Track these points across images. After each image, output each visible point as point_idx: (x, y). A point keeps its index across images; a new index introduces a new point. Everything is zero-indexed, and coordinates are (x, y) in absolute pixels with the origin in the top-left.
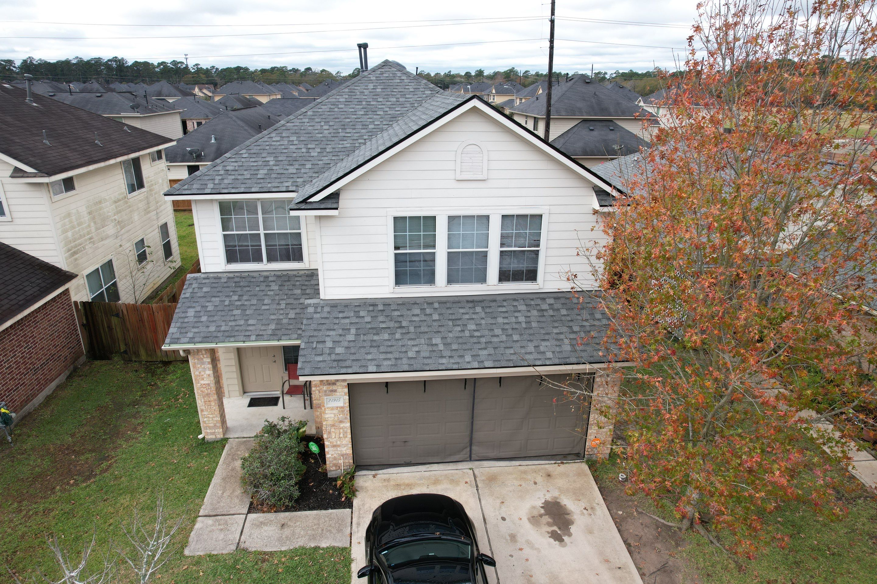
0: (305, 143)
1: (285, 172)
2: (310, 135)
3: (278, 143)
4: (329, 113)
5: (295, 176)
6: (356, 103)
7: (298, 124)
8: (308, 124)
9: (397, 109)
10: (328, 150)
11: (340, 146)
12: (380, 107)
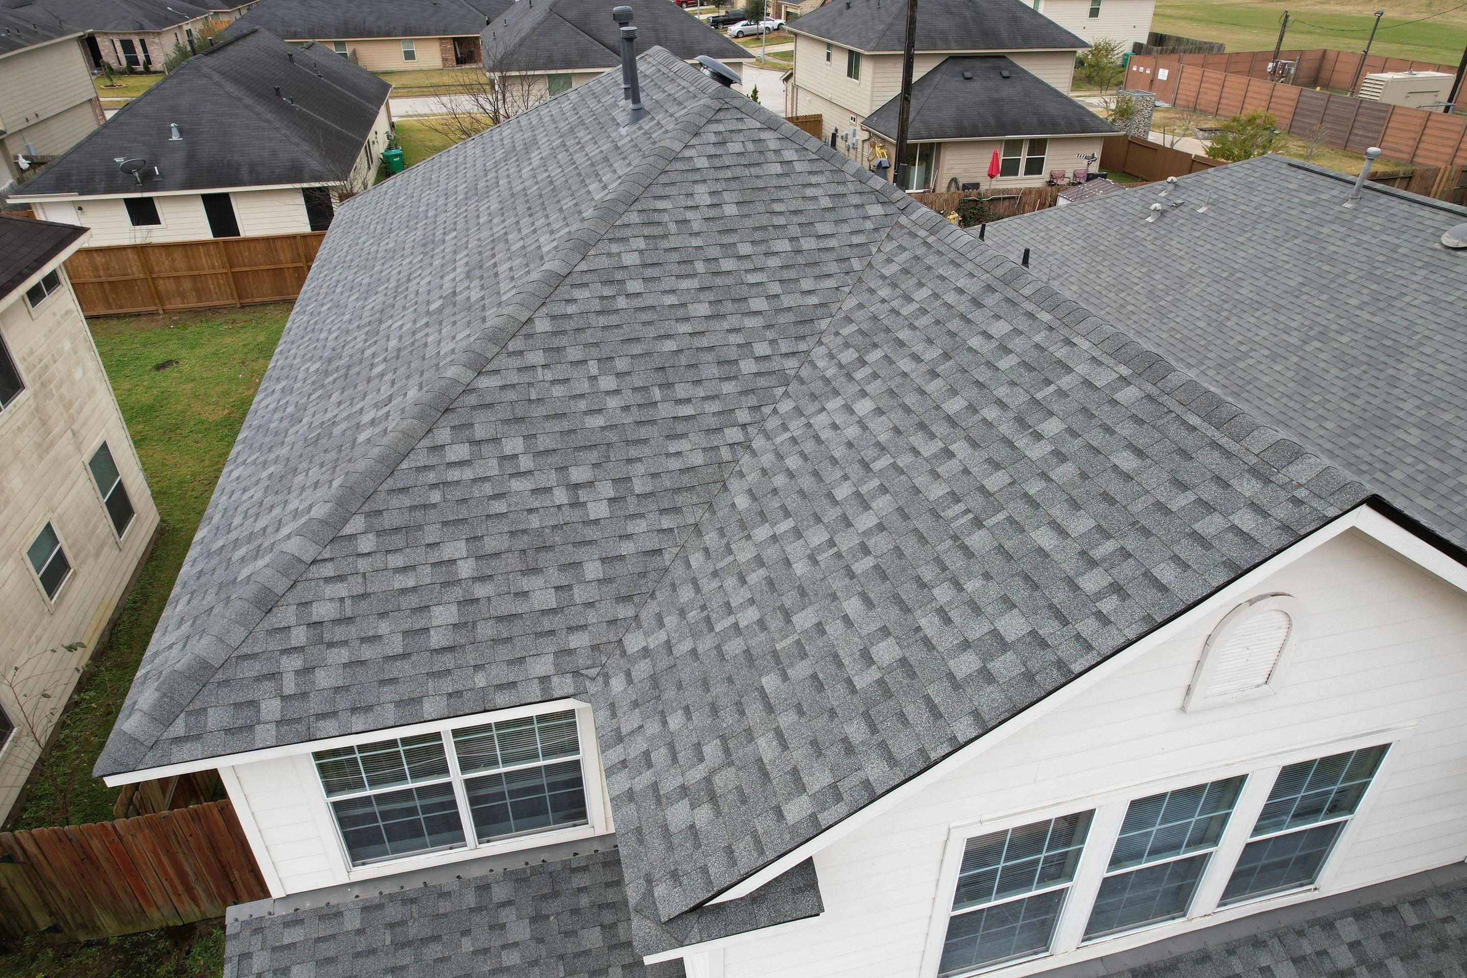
0: (555, 459)
1: (521, 607)
2: (565, 425)
3: (468, 474)
4: (603, 321)
5: (556, 622)
6: (676, 269)
7: (513, 378)
8: (549, 375)
9: (806, 284)
10: (639, 487)
11: (675, 464)
12: (751, 278)
